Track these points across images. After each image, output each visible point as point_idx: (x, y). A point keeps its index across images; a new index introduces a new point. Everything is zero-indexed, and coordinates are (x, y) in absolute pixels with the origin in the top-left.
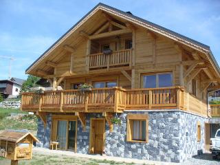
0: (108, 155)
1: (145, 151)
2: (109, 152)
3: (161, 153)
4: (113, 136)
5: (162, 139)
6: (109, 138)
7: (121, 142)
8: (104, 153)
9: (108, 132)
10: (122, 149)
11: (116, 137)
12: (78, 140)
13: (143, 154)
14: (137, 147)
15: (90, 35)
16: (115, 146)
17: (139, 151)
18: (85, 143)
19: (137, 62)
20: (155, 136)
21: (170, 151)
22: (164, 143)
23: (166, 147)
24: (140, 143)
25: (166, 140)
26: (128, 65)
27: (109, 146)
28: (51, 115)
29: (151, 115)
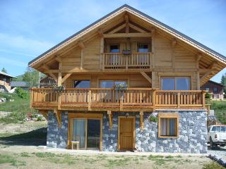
0: (139, 151)
1: (177, 146)
2: (140, 148)
3: (191, 146)
4: (143, 133)
5: (191, 135)
6: (140, 135)
7: (152, 138)
8: (135, 149)
9: (138, 129)
10: (153, 145)
11: (148, 134)
12: (104, 138)
13: (174, 148)
14: (169, 142)
15: (105, 33)
16: (146, 142)
17: (171, 145)
18: (112, 141)
19: (157, 65)
20: (185, 132)
21: (199, 144)
22: (193, 138)
23: (196, 141)
24: (171, 139)
25: (195, 135)
26: (149, 67)
27: (140, 143)
28: (66, 113)
29: (180, 114)
